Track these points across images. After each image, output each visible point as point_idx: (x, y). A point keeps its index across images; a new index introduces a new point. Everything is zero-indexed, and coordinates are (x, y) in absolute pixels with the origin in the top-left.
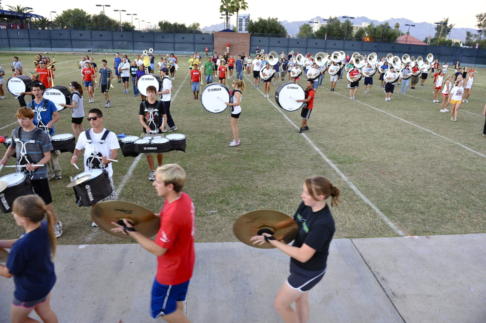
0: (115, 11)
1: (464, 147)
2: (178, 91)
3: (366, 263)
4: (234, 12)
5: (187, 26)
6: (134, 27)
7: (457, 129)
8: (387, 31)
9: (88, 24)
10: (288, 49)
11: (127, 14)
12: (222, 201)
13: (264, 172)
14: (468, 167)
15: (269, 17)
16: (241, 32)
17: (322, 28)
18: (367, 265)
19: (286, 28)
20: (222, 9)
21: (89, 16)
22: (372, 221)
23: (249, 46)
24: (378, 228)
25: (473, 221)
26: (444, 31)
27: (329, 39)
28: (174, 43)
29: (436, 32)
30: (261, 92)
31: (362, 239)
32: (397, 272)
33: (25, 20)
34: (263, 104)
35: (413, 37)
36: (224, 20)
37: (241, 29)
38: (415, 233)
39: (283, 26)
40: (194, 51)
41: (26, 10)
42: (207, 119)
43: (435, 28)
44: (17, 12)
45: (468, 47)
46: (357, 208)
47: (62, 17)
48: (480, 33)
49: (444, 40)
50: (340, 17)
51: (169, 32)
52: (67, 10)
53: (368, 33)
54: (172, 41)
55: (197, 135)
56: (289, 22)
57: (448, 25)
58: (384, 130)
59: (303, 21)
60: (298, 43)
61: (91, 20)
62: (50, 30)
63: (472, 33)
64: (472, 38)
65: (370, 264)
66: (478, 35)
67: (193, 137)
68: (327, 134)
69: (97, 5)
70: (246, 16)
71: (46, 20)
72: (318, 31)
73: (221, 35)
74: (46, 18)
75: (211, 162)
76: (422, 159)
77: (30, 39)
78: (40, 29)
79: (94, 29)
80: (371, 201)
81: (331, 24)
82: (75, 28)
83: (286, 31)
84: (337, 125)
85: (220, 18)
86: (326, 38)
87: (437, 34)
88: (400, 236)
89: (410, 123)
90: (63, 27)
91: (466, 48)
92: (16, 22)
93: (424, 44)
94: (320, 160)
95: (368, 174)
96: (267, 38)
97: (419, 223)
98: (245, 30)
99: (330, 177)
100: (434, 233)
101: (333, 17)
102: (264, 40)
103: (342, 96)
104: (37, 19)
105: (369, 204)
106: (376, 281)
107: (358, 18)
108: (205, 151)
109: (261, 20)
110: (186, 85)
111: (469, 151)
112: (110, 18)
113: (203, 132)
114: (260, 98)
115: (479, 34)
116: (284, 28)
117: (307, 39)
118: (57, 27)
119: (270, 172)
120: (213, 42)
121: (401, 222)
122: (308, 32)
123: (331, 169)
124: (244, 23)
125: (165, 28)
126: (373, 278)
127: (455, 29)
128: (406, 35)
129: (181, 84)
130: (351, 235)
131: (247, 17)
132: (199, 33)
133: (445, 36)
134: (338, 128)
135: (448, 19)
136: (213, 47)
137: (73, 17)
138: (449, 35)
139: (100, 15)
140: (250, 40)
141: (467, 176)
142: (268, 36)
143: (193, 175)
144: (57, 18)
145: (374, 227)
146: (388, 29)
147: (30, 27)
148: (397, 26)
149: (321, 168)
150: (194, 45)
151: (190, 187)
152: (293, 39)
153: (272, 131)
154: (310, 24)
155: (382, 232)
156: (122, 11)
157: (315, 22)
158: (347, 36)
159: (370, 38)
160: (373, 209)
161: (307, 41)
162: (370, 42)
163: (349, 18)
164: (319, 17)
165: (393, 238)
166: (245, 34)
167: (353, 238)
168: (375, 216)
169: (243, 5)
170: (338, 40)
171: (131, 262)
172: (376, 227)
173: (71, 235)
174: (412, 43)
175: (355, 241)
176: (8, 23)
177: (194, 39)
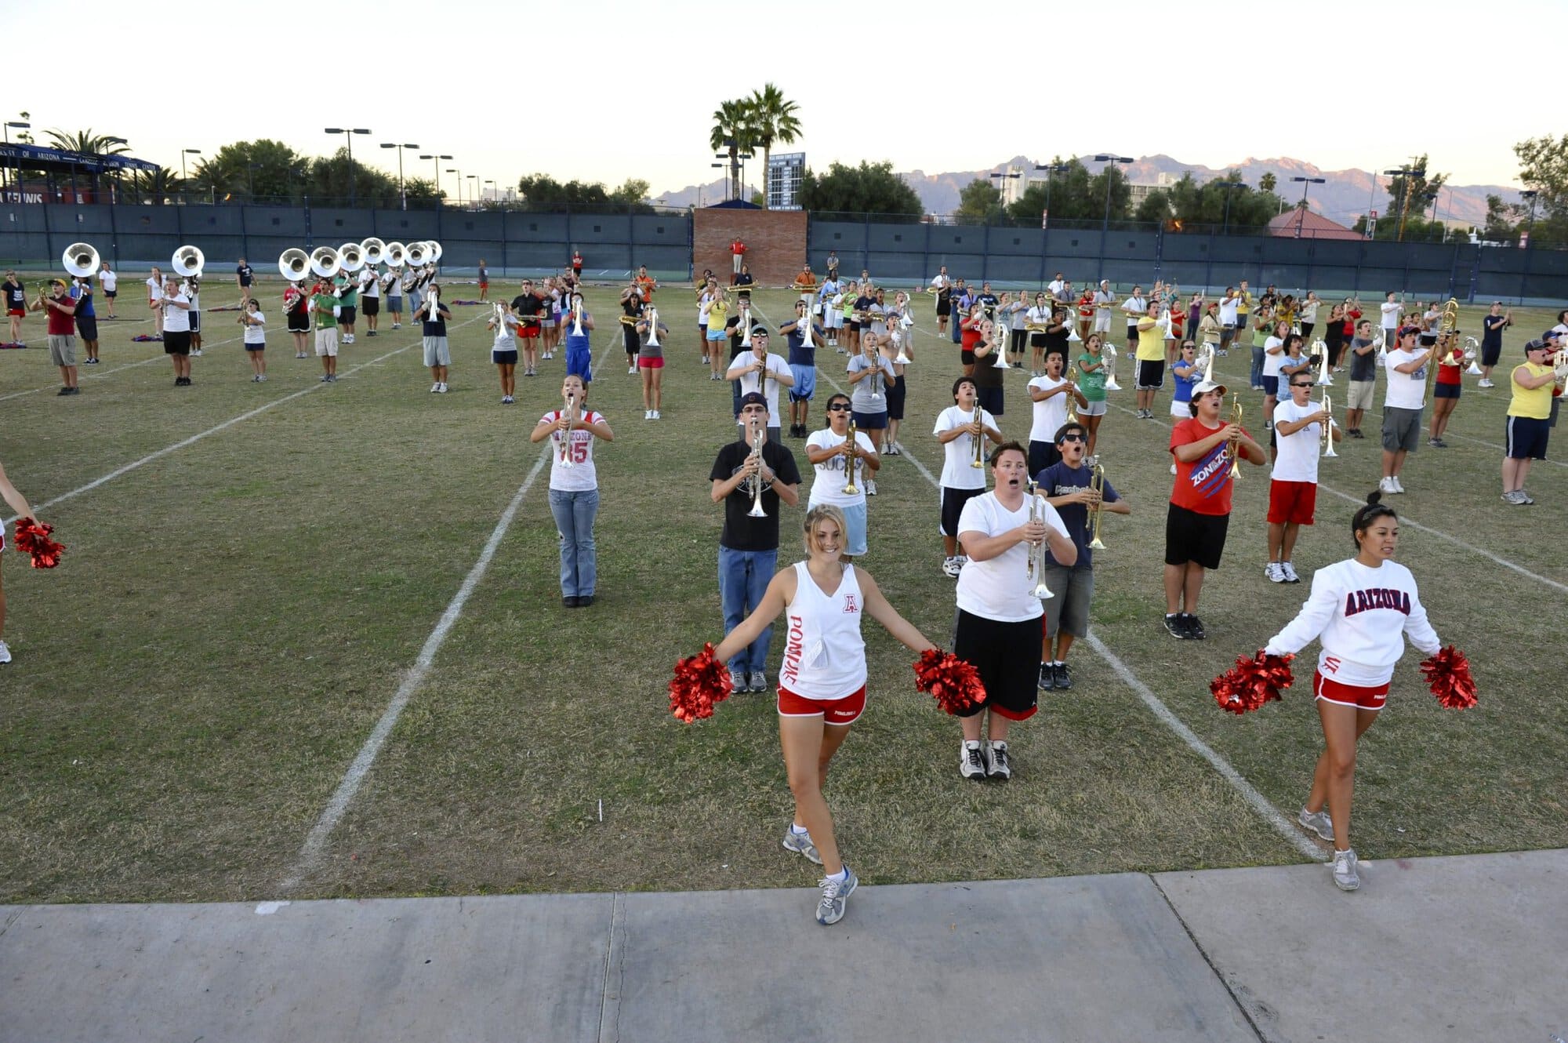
0: (383, 146)
1: (1500, 561)
3: (1203, 954)
4: (755, 148)
5: (609, 191)
6: (443, 195)
7: (1476, 504)
8: (1237, 198)
9: (298, 188)
10: (926, 259)
11: (422, 157)
12: (723, 753)
14: (1520, 628)
15: (864, 162)
16: (778, 208)
17: (1031, 192)
18: (1208, 960)
19: (918, 194)
20: (718, 138)
21: (303, 162)
22: (1218, 813)
23: (804, 252)
24: (1240, 838)
25: (1549, 809)
26: (1417, 196)
27: (1057, 227)
28: (568, 244)
29: (1392, 198)
31: (1188, 873)
32: (1309, 985)
33: (102, 178)
35: (1320, 217)
36: (725, 173)
37: (778, 199)
39: (911, 188)
40: (632, 267)
41: (106, 145)
42: (675, 484)
43: (1388, 187)
44: (77, 152)
45: (1494, 244)
47: (217, 168)
48: (1531, 199)
49: (1418, 222)
50: (1089, 156)
51: (552, 212)
52: (234, 145)
53: (1177, 206)
54: (564, 238)
55: (640, 535)
56: (927, 174)
57: (1429, 177)
58: (1244, 512)
59: (970, 174)
60: (958, 240)
61: (307, 175)
62: (179, 207)
63: (1505, 200)
64: (1505, 217)
65: (1217, 960)
66: (1524, 208)
67: (630, 542)
69: (328, 131)
70: (793, 159)
71: (169, 174)
72: (1020, 202)
73: (717, 217)
74: (168, 171)
75: (686, 623)
77: (115, 234)
78: (148, 202)
79: (314, 204)
80: (1212, 747)
81: (1061, 180)
82: (255, 200)
83: (919, 203)
85: (714, 166)
86: (1044, 223)
87: (1395, 206)
88: (1312, 862)
90: (219, 195)
91: (1488, 247)
92: (73, 184)
93: (1357, 237)
95: (1196, 658)
96: (861, 226)
97: (1373, 816)
98: (792, 203)
100: (1425, 851)
101: (1065, 159)
102: (852, 233)
104: (140, 173)
105: (1205, 755)
106: (1240, 1015)
107: (1144, 159)
108: (669, 586)
109: (839, 171)
110: (607, 376)
111: (1520, 577)
112: (368, 167)
113: (660, 526)
115: (1526, 203)
116: (912, 193)
117: (987, 226)
118: (202, 199)
120: (692, 241)
122: (990, 205)
124: (787, 180)
125: (541, 198)
126: (1230, 1007)
127: (1451, 189)
128: (1298, 210)
130: (1151, 862)
131: (796, 163)
132: (647, 211)
133: (1421, 211)
135: (1424, 159)
136: (692, 254)
137: (253, 166)
138: (1433, 207)
139: (338, 159)
140: (809, 233)
141: (1520, 659)
142: (863, 220)
143: (629, 668)
144: (202, 169)
145: (1227, 831)
146: (1241, 192)
147: (118, 197)
148: (1269, 182)
150: (632, 249)
151: (621, 707)
152: (942, 228)
154: (994, 180)
155: (1253, 848)
156: (407, 146)
157: (1009, 173)
158: (1113, 216)
159: (1184, 221)
160: (1218, 772)
161: (987, 234)
162: (1184, 232)
163: (1115, 162)
164: (1023, 157)
165: (1290, 867)
166: (791, 212)
167: (1158, 871)
168: (1227, 796)
169: (783, 126)
170: (1082, 228)
171: (428, 962)
172: (1233, 831)
173: (230, 868)
174: (1319, 235)
175: (1164, 879)
176: (48, 185)
177: (631, 230)
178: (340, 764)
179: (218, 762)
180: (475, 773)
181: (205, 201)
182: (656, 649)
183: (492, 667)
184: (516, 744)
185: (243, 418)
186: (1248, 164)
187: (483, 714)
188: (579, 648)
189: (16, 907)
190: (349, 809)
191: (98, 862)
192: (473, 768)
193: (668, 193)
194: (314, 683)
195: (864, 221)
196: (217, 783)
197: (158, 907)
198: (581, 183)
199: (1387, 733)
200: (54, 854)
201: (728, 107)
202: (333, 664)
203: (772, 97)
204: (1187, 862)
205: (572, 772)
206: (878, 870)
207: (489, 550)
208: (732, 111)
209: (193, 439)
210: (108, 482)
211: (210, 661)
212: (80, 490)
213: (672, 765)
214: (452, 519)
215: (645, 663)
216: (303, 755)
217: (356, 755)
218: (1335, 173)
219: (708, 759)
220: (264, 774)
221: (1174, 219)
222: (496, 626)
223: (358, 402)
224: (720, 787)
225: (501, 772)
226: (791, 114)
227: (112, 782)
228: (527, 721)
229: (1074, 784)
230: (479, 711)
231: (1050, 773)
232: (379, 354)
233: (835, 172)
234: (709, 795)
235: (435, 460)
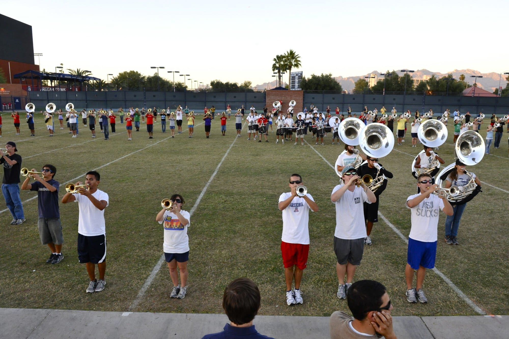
0: (168, 72)
2: (228, 151)
4: (287, 70)
5: (239, 85)
6: (186, 87)
8: (451, 83)
9: (142, 86)
10: (343, 105)
11: (180, 75)
12: (273, 269)
13: (319, 237)
15: (322, 74)
16: (294, 89)
17: (379, 83)
19: (340, 84)
20: (274, 67)
21: (144, 77)
22: (445, 296)
23: (302, 104)
24: (453, 305)
27: (388, 94)
28: (226, 102)
30: (315, 151)
31: (434, 317)
33: (83, 83)
34: (318, 164)
35: (481, 89)
36: (276, 78)
37: (293, 87)
38: (497, 311)
39: (338, 82)
41: (85, 73)
42: (259, 180)
43: (506, 78)
44: (76, 75)
46: (426, 280)
47: (118, 79)
50: (399, 70)
51: (221, 92)
52: (123, 73)
53: (430, 86)
54: (224, 100)
55: (247, 196)
56: (343, 77)
59: (358, 77)
60: (354, 99)
61: (145, 81)
62: (106, 92)
67: (244, 199)
68: (388, 196)
69: (152, 68)
70: (299, 74)
71: (103, 82)
72: (375, 86)
73: (274, 93)
74: (103, 81)
75: (261, 225)
76: (501, 224)
77: (87, 100)
78: (97, 90)
79: (148, 90)
80: (443, 273)
81: (389, 78)
82: (129, 89)
83: (341, 87)
84: (400, 186)
85: (273, 76)
86: (384, 93)
88: (479, 315)
89: (484, 183)
90: (118, 88)
92: (75, 85)
93: (495, 96)
94: (382, 225)
96: (321, 95)
97: (503, 299)
98: (298, 88)
99: (394, 244)
101: (391, 71)
102: (318, 97)
103: (404, 154)
104: (95, 81)
107: (418, 71)
108: (256, 213)
109: (314, 77)
110: (237, 144)
112: (164, 78)
113: (254, 194)
114: (315, 157)
116: (338, 84)
117: (364, 94)
119: (326, 237)
120: (265, 101)
121: (479, 297)
122: (365, 87)
123: (395, 235)
124: (297, 80)
125: (217, 88)
128: (473, 87)
129: (232, 143)
130: (421, 312)
132: (251, 91)
134: (401, 189)
137: (129, 79)
139: (155, 76)
140: (304, 98)
143: (243, 240)
144: (113, 80)
145: (448, 303)
146: (453, 81)
147: (88, 89)
148: (463, 77)
149: (383, 234)
150: (246, 104)
151: (240, 253)
152: (349, 95)
153: (327, 192)
154: (366, 79)
155: (457, 309)
156: (176, 72)
157: (371, 76)
158: (407, 90)
159: (433, 91)
160: (445, 282)
161: (364, 97)
162: (433, 95)
163: (408, 72)
164: (376, 71)
165: (472, 316)
166: (298, 91)
167: (423, 316)
168: (448, 290)
169: (295, 63)
170: (397, 94)
171: (176, 334)
172: (450, 302)
173: (115, 301)
174: (480, 95)
175: (425, 319)
176: (68, 85)
177: (246, 97)
178: (150, 268)
179: (112, 267)
180: (192, 273)
181: (114, 90)
182: (252, 234)
183: (199, 238)
184: (205, 264)
185: (123, 157)
186: (455, 72)
187: (195, 254)
188: (227, 233)
189: (50, 310)
190: (152, 283)
191: (75, 297)
192: (192, 271)
193: (258, 85)
194: (143, 242)
195: (322, 93)
196: (112, 273)
197: (92, 312)
198: (230, 82)
199: (507, 270)
200: (62, 294)
201: (278, 57)
202: (148, 236)
203: (292, 54)
204: (434, 313)
205: (223, 274)
206: (324, 311)
207: (198, 201)
208: (279, 58)
209: (108, 164)
210: (82, 177)
211: (111, 234)
212: (74, 180)
213: (256, 273)
214: (187, 190)
215: (248, 238)
216: (139, 265)
217: (155, 266)
218: (487, 74)
219: (268, 271)
220: (126, 271)
221: (429, 91)
222: (200, 225)
223: (159, 153)
224: (272, 281)
225: (201, 273)
226: (298, 59)
227: (80, 272)
228: (209, 256)
229: (393, 284)
230: (194, 253)
231: (385, 280)
232: (166, 137)
233: (313, 77)
234: (268, 283)
235: (182, 171)
